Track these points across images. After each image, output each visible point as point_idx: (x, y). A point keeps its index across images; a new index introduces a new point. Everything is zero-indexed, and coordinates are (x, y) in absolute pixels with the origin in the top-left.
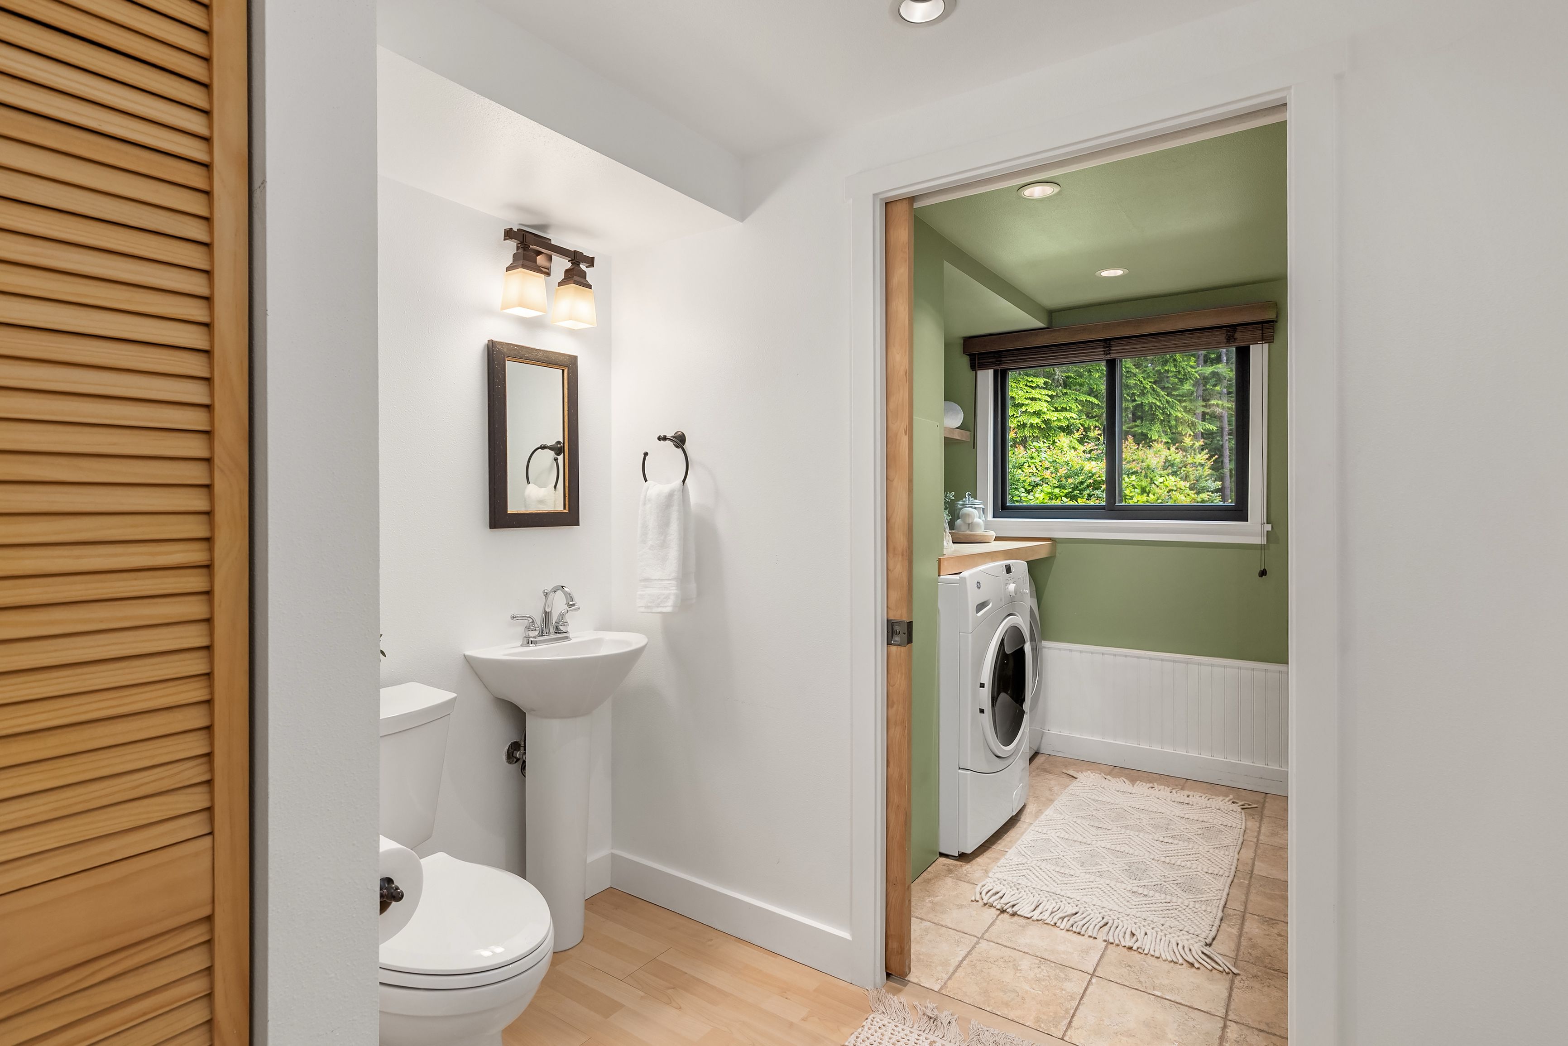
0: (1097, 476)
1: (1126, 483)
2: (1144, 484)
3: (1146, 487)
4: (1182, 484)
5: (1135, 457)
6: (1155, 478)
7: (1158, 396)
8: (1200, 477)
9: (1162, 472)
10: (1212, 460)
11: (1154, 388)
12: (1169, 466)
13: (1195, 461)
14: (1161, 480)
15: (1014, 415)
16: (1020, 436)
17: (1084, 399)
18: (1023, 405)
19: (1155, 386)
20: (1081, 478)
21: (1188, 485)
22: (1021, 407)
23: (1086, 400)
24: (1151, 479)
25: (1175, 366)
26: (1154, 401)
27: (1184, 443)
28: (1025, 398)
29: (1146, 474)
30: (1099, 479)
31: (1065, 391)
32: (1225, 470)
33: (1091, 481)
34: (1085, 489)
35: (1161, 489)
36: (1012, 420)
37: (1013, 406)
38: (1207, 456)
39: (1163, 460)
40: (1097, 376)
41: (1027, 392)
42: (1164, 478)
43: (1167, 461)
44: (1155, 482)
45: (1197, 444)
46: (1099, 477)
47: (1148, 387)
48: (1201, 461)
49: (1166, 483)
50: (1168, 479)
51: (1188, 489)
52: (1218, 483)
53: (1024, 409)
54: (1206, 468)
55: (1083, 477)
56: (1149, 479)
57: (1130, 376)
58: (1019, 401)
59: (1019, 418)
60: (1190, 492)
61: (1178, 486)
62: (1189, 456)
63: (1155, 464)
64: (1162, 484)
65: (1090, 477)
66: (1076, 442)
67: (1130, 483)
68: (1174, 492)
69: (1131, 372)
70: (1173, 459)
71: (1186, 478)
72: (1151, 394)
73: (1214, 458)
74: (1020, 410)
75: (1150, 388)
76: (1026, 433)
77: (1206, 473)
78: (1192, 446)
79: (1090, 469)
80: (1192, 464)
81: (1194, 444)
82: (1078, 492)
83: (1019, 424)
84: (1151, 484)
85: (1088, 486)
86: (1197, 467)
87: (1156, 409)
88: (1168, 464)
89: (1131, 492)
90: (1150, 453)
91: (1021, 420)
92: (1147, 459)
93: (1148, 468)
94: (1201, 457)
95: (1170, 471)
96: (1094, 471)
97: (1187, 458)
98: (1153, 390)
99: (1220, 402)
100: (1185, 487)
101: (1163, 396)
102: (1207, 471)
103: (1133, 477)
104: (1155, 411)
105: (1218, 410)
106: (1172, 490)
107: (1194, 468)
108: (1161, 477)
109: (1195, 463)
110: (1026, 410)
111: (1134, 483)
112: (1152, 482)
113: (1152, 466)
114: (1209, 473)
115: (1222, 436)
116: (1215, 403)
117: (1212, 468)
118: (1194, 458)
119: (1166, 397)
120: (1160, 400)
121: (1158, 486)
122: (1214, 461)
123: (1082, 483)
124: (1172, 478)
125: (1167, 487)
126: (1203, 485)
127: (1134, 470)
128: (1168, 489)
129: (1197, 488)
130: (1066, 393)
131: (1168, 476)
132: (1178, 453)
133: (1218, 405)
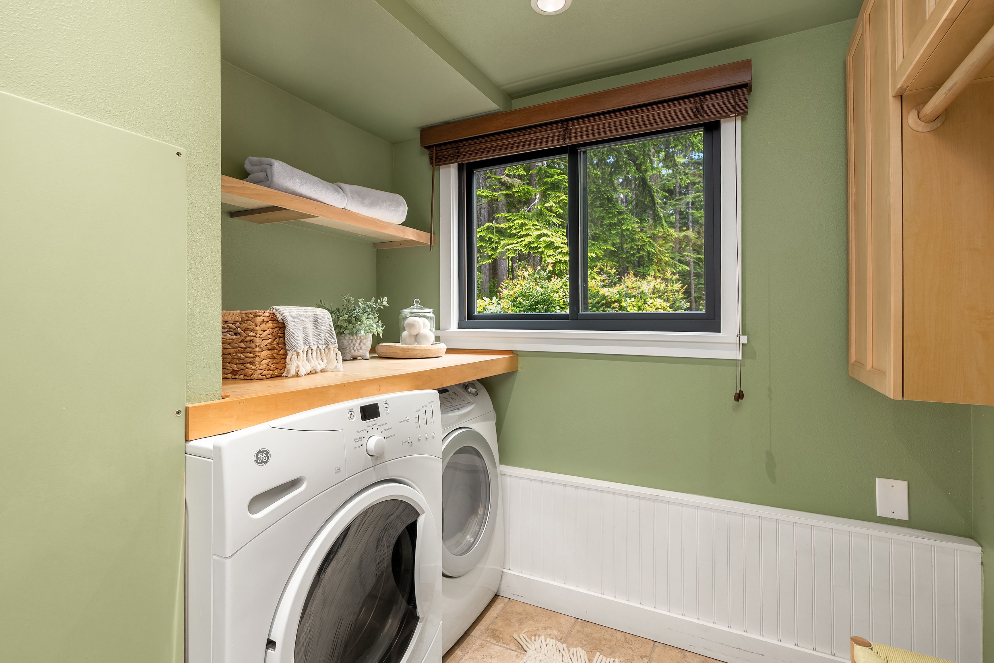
0: (608, 298)
1: (628, 303)
2: (640, 304)
3: (641, 306)
4: (665, 304)
5: (634, 286)
6: (647, 300)
7: (653, 247)
8: (676, 300)
9: (651, 296)
10: (684, 288)
11: (650, 241)
12: (656, 292)
13: (673, 288)
14: (651, 301)
15: (553, 254)
16: (558, 269)
17: (605, 248)
18: (560, 247)
19: (651, 241)
20: (597, 299)
21: (668, 305)
22: (558, 249)
23: (606, 248)
24: (645, 300)
25: (663, 228)
26: (651, 249)
27: (666, 276)
28: (561, 243)
29: (641, 297)
30: (610, 300)
31: (593, 242)
32: (692, 298)
33: (604, 301)
34: (600, 307)
35: (651, 308)
36: (552, 258)
37: (553, 248)
38: (681, 285)
39: (652, 287)
40: (614, 233)
41: (563, 239)
42: (653, 300)
43: (655, 288)
44: (647, 302)
45: (674, 278)
46: (610, 298)
47: (647, 241)
48: (677, 289)
49: (654, 303)
50: (656, 301)
51: (669, 308)
52: (688, 303)
53: (560, 250)
54: (680, 293)
55: (598, 299)
56: (643, 301)
57: (636, 234)
58: (557, 245)
59: (557, 257)
60: (670, 310)
61: (663, 306)
62: (669, 285)
63: (647, 290)
64: (652, 304)
65: (604, 299)
66: (595, 274)
67: (631, 303)
68: (659, 310)
69: (636, 231)
70: (659, 287)
71: (667, 300)
72: (649, 245)
73: (685, 287)
74: (558, 251)
75: (648, 241)
76: (561, 267)
77: (680, 297)
78: (671, 279)
79: (603, 293)
80: (671, 290)
81: (672, 277)
82: (596, 309)
83: (557, 261)
84: (644, 304)
85: (602, 305)
86: (674, 293)
87: (652, 255)
88: (655, 291)
89: (631, 309)
90: (644, 283)
91: (558, 258)
92: (642, 287)
93: (642, 292)
94: (677, 286)
95: (657, 296)
96: (606, 294)
97: (668, 287)
98: (650, 242)
99: (689, 254)
100: (667, 306)
101: (656, 247)
102: (681, 296)
103: (633, 299)
104: (652, 257)
105: (688, 259)
106: (659, 308)
107: (672, 293)
108: (651, 299)
109: (673, 290)
110: (562, 251)
111: (633, 303)
112: (645, 302)
113: (645, 292)
114: (682, 297)
115: (690, 277)
116: (686, 254)
117: (684, 293)
118: (673, 287)
119: (658, 247)
120: (654, 250)
121: (649, 306)
122: (685, 289)
123: (598, 303)
124: (658, 300)
125: (655, 306)
126: (678, 305)
127: (633, 294)
128: (655, 307)
129: (674, 307)
130: (594, 244)
131: (656, 298)
132: (662, 283)
133: (687, 256)
